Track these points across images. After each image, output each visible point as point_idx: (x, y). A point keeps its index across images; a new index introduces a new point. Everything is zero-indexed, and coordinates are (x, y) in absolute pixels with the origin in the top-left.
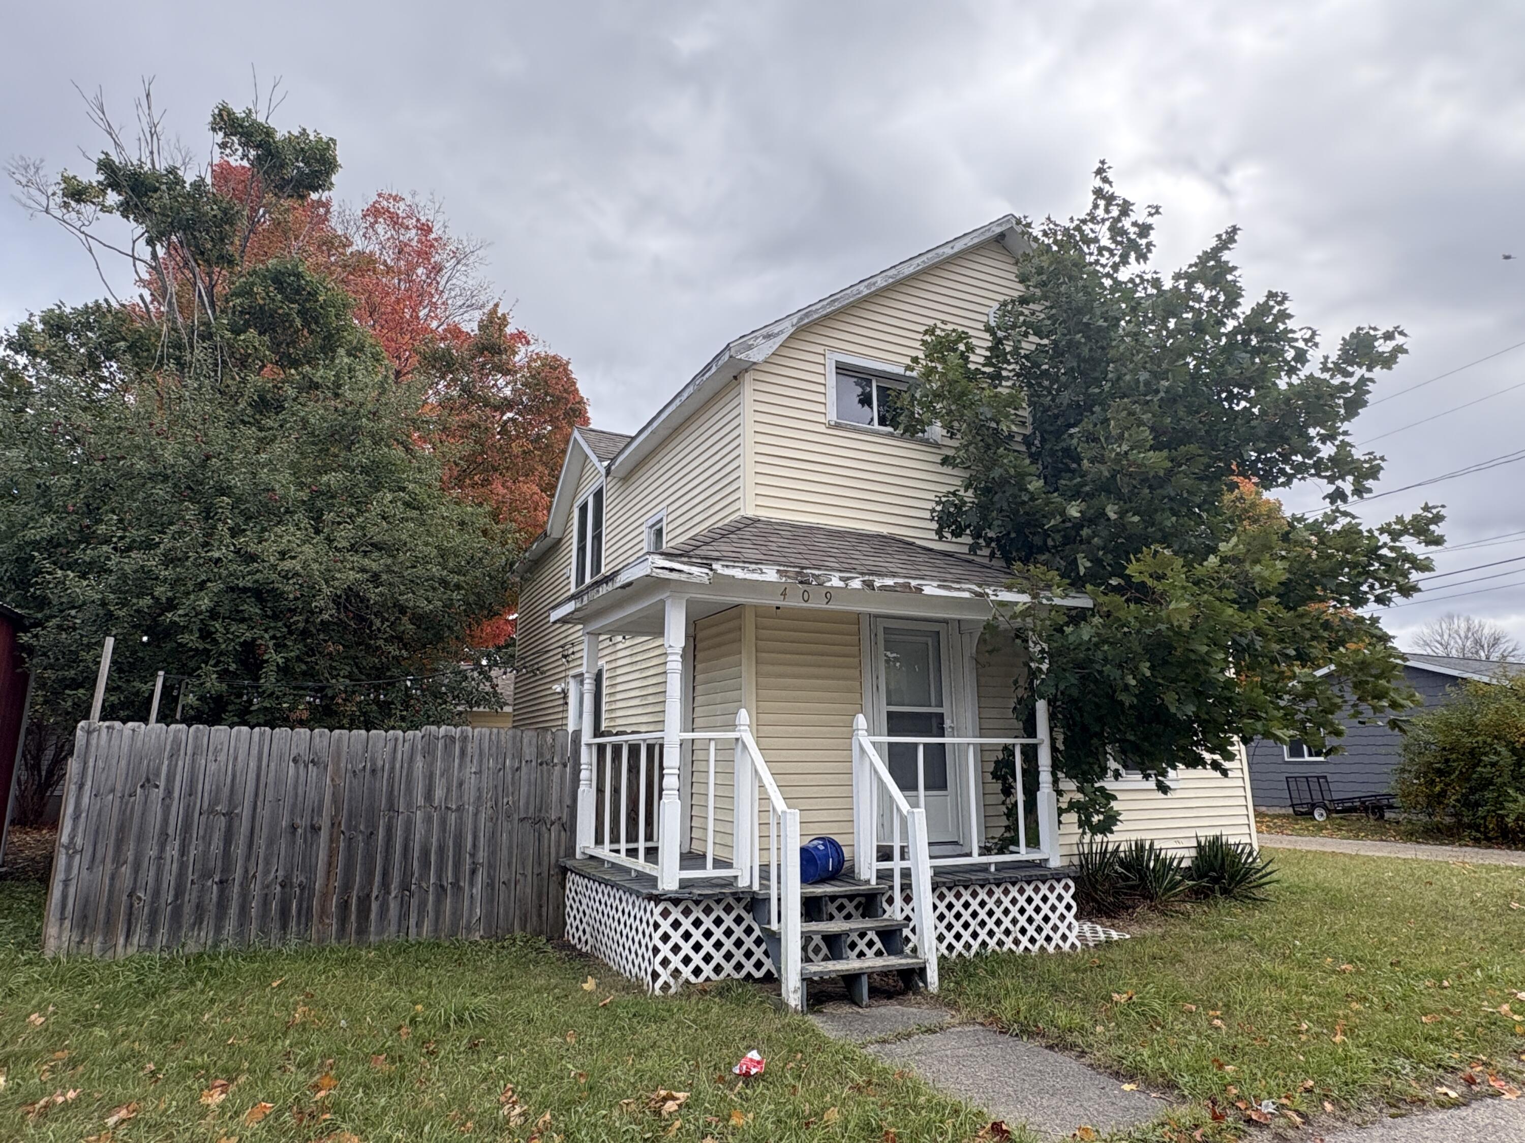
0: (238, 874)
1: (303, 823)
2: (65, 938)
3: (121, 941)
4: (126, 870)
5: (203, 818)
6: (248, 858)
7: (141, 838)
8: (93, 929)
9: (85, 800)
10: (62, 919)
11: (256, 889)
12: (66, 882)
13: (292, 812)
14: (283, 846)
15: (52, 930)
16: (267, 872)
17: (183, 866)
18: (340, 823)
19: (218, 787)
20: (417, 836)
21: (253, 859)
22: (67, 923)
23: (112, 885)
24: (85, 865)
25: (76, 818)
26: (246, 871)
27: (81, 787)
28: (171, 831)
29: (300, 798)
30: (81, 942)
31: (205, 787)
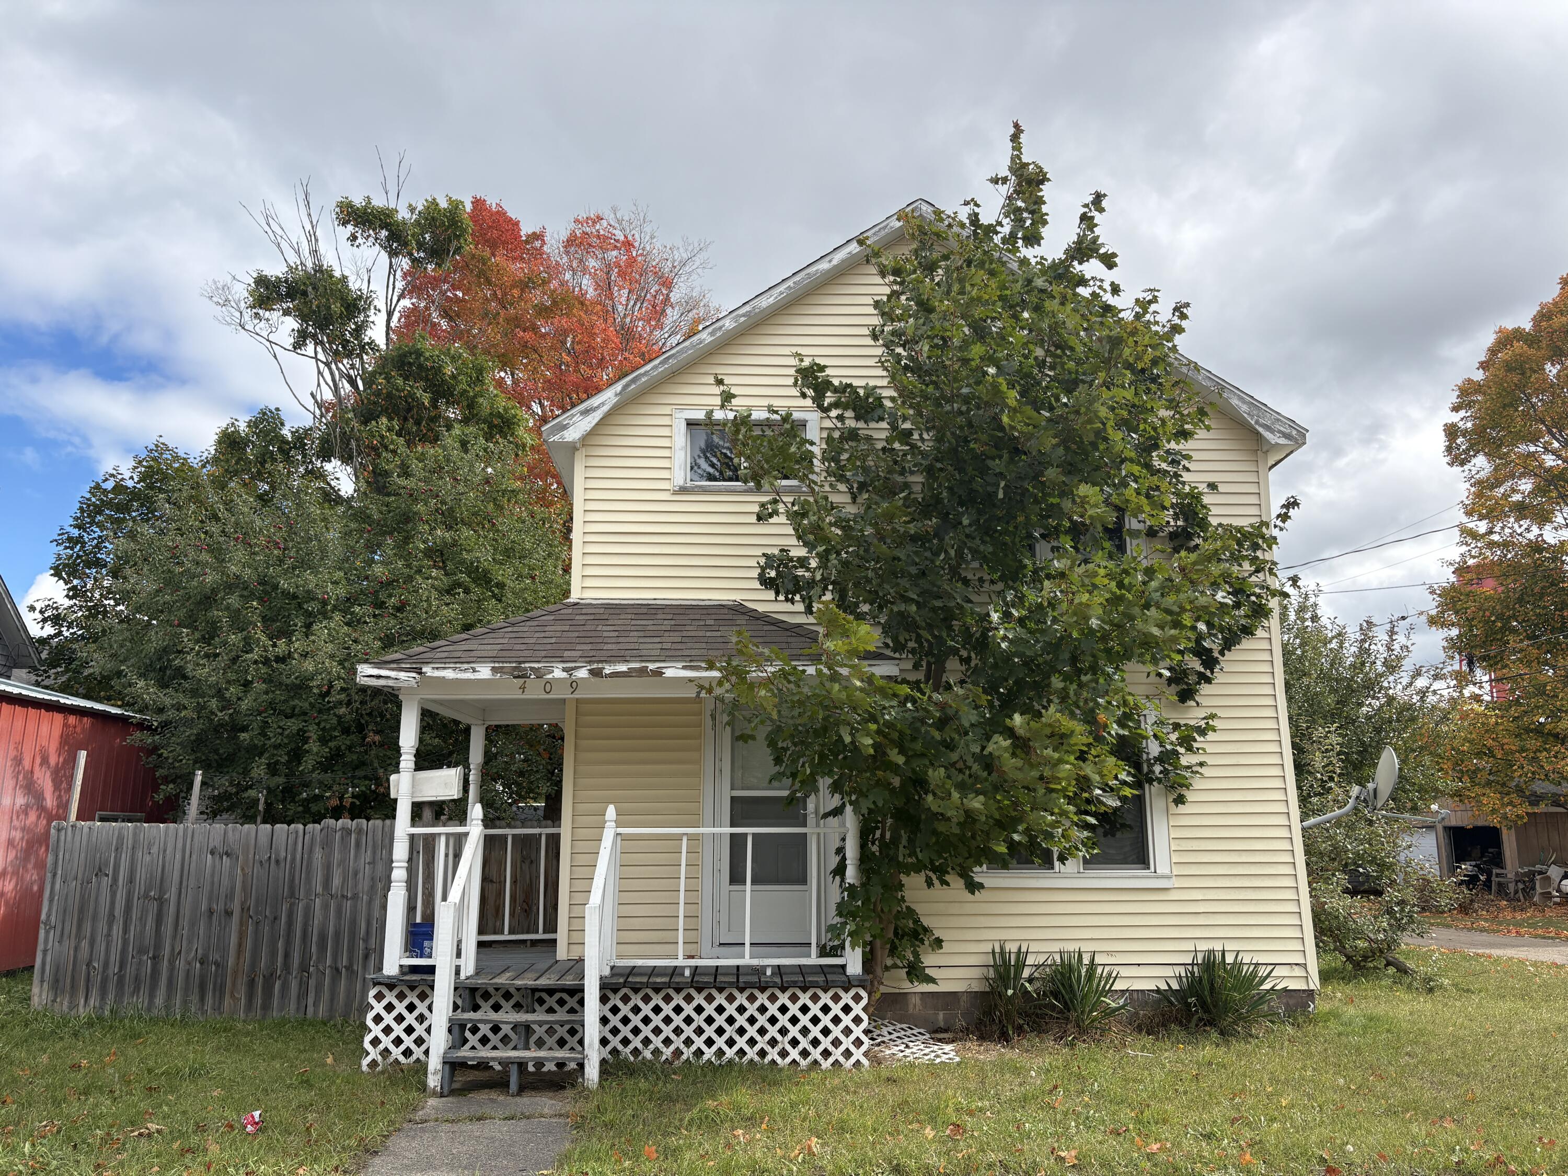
0: (167, 951)
1: (219, 907)
2: (44, 997)
3: (82, 1001)
4: (85, 944)
5: (141, 901)
6: (174, 937)
7: (95, 918)
8: (63, 992)
9: (57, 886)
10: (42, 981)
11: (181, 964)
12: (45, 951)
13: (210, 899)
14: (202, 927)
15: (36, 990)
16: (188, 951)
17: (125, 942)
18: (249, 909)
19: (151, 875)
20: (316, 922)
21: (178, 937)
22: (45, 984)
23: (75, 957)
24: (57, 939)
25: (51, 900)
26: (173, 949)
27: (54, 875)
28: (117, 913)
29: (216, 885)
30: (54, 1001)
31: (141, 875)
